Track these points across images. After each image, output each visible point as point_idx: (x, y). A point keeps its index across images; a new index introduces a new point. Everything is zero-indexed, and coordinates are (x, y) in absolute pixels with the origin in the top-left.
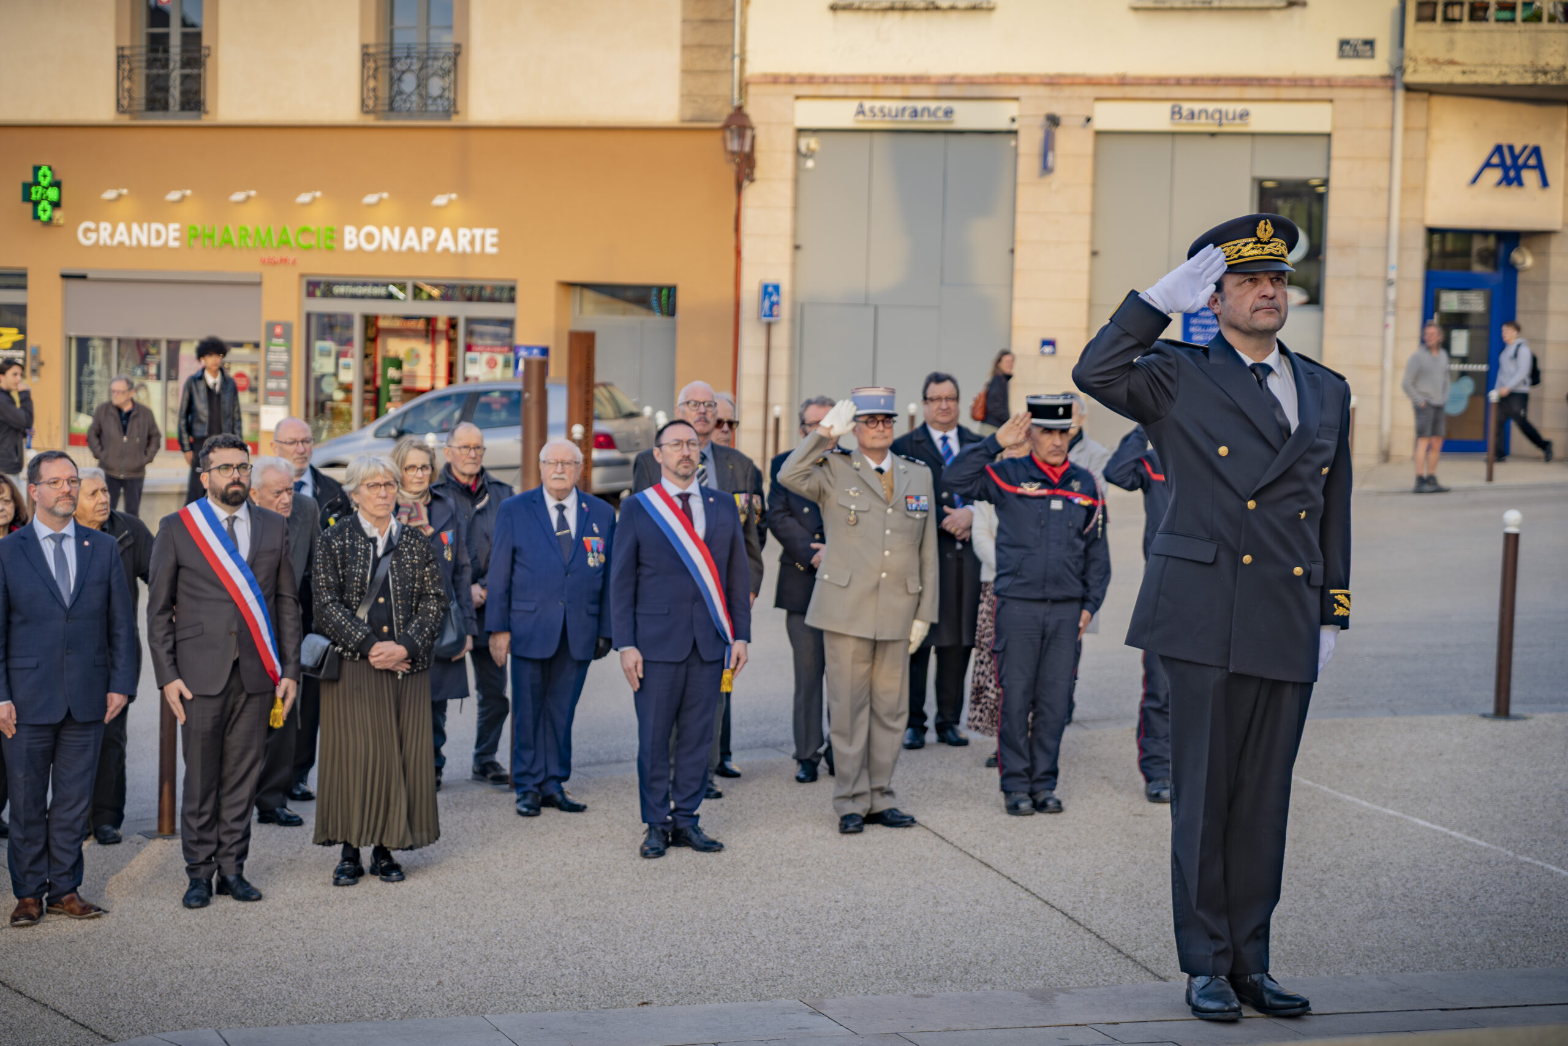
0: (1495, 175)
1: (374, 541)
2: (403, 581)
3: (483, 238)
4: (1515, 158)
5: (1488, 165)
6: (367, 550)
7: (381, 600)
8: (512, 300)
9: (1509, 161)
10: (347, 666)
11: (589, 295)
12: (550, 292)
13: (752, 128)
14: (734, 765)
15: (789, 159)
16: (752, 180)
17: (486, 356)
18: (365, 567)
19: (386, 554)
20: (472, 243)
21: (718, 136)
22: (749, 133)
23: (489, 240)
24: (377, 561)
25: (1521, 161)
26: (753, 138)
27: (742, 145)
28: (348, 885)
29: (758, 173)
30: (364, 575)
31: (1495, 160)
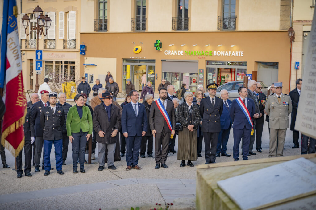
1: (189, 106)
3: (240, 53)
7: (190, 117)
8: (246, 65)
11: (261, 64)
12: (254, 63)
13: (294, 31)
15: (301, 37)
16: (294, 42)
17: (241, 76)
18: (187, 111)
19: (191, 109)
20: (238, 54)
21: (287, 33)
22: (293, 32)
24: (189, 110)
26: (294, 33)
27: (292, 35)
28: (182, 167)
29: (295, 40)
30: (187, 112)
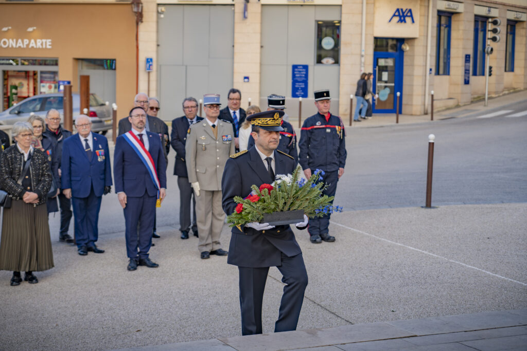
0: (397, 19)
1: (23, 154)
2: (36, 170)
3: (46, 42)
4: (403, 13)
5: (394, 15)
6: (21, 158)
7: (27, 177)
8: (57, 65)
9: (401, 14)
10: (14, 202)
11: (84, 63)
12: (71, 62)
14: (157, 233)
15: (155, 14)
16: (142, 22)
17: (48, 84)
18: (20, 164)
19: (28, 159)
20: (42, 44)
21: (129, 6)
23: (48, 44)
24: (25, 163)
25: (405, 14)
26: (142, 7)
27: (138, 10)
28: (16, 285)
29: (144, 19)
30: (20, 167)
31: (397, 14)
